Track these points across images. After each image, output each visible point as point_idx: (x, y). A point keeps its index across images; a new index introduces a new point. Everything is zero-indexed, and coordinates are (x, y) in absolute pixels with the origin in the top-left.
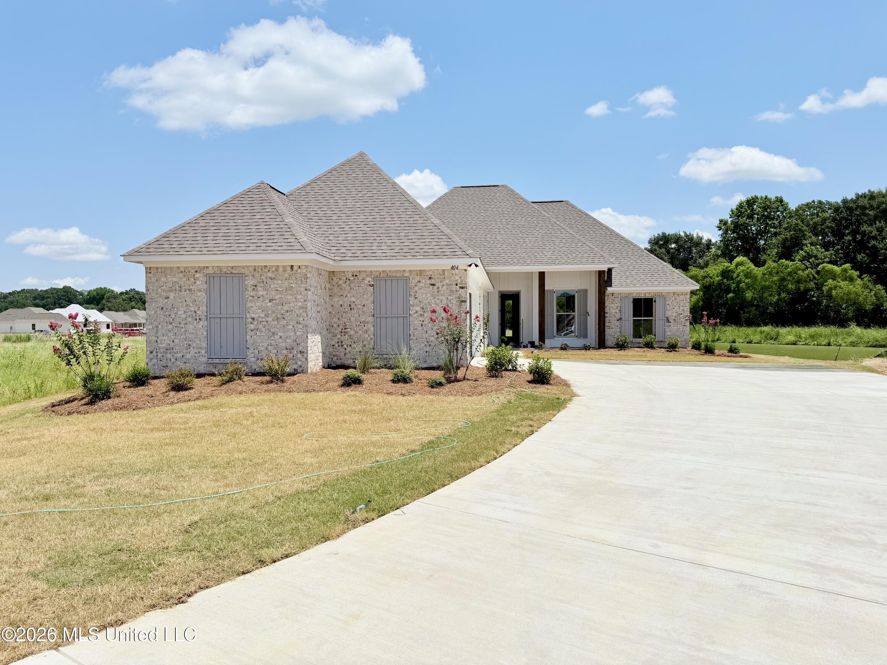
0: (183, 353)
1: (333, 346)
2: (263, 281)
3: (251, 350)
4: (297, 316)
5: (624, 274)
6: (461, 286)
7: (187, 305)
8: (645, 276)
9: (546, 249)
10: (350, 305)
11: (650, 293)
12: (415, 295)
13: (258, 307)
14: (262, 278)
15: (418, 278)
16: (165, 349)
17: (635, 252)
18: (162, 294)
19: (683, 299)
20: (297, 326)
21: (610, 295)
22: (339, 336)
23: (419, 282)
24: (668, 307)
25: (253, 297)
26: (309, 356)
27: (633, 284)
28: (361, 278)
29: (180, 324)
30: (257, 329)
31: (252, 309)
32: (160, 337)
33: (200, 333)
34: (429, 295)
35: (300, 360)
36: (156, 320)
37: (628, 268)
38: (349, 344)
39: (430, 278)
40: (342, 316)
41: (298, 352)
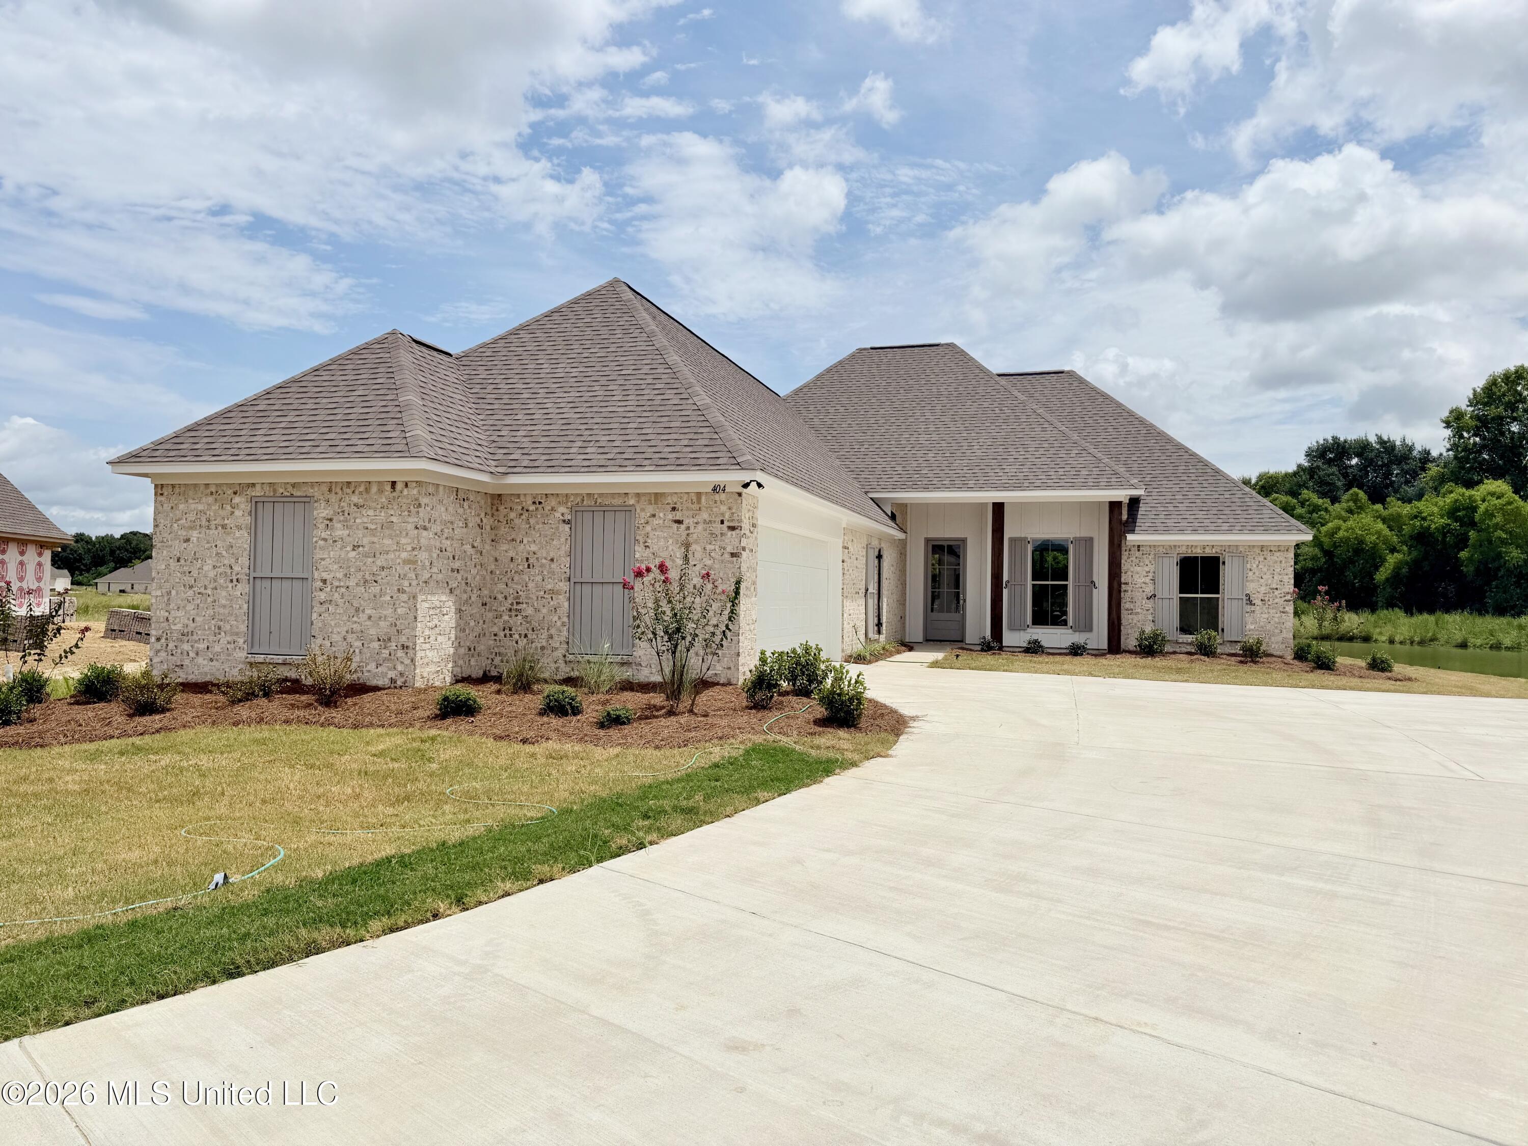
0: (208, 641)
1: (495, 635)
2: (343, 511)
3: (319, 641)
4: (399, 577)
5: (1163, 509)
6: (732, 524)
7: (217, 554)
8: (1205, 513)
9: (1009, 461)
10: (527, 559)
11: (1213, 546)
12: (646, 542)
13: (333, 560)
14: (342, 504)
15: (650, 509)
16: (180, 634)
17: (1191, 467)
18: (179, 533)
19: (1281, 559)
20: (398, 597)
21: (1133, 549)
22: (506, 618)
23: (654, 516)
24: (1251, 574)
25: (325, 540)
26: (420, 654)
27: (1178, 529)
28: (548, 508)
29: (205, 589)
30: (331, 601)
31: (323, 563)
32: (173, 612)
33: (238, 606)
34: (671, 541)
35: (402, 663)
36: (167, 581)
37: (1173, 497)
38: (523, 633)
39: (674, 509)
40: (513, 580)
41: (399, 646)
